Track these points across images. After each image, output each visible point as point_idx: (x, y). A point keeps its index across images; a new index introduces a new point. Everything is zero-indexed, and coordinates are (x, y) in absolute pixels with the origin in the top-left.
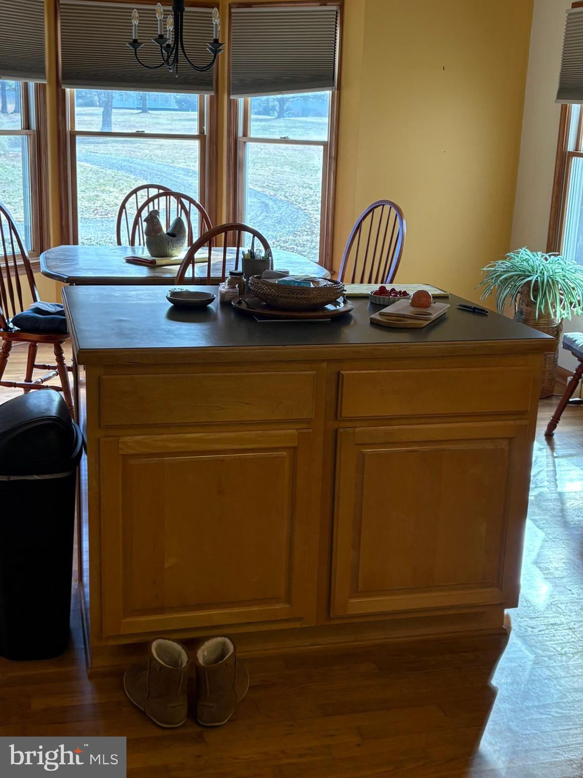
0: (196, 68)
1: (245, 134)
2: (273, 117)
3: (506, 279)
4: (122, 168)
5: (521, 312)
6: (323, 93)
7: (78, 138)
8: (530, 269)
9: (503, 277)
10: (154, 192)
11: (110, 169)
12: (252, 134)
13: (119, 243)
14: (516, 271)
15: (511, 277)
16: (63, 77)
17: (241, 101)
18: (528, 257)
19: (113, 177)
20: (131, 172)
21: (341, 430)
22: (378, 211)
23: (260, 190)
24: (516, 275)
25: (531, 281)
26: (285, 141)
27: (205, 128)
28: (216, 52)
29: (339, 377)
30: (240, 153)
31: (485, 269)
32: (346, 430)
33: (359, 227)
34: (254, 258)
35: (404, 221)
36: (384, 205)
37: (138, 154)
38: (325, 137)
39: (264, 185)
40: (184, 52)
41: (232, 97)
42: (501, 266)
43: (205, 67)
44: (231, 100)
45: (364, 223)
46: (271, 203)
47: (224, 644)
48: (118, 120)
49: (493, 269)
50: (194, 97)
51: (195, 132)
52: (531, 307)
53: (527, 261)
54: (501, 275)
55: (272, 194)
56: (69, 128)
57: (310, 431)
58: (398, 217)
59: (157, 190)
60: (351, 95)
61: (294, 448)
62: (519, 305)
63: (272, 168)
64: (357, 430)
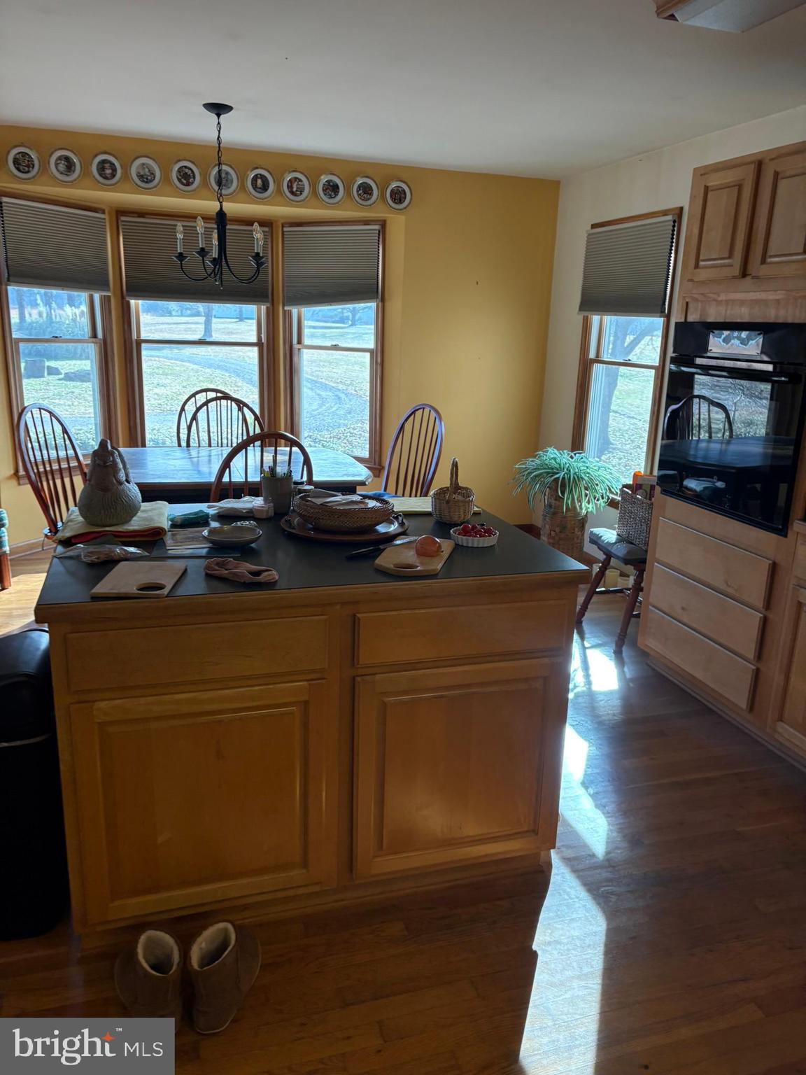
0: (241, 280)
1: (299, 342)
2: (347, 325)
3: (536, 476)
4: (219, 367)
5: (550, 506)
6: (369, 304)
7: (143, 345)
8: (558, 466)
9: (533, 474)
10: (212, 395)
11: (208, 368)
12: (306, 341)
13: (180, 445)
14: (545, 469)
15: (541, 474)
16: (127, 290)
17: (295, 311)
18: (555, 456)
19: (211, 375)
20: (227, 370)
21: (359, 679)
22: (419, 413)
23: (334, 385)
24: (546, 472)
25: (558, 478)
26: (335, 348)
27: (263, 336)
28: (259, 264)
29: (355, 621)
30: (295, 359)
31: (517, 466)
32: (365, 678)
33: (402, 428)
34: (275, 476)
35: (443, 423)
36: (424, 408)
37: (233, 355)
38: (371, 345)
39: (338, 381)
40: (228, 266)
41: (286, 308)
42: (532, 463)
43: (250, 279)
44: (285, 311)
45: (406, 425)
46: (343, 396)
47: (226, 930)
48: (219, 327)
49: (524, 466)
50: (250, 309)
51: (254, 339)
52: (559, 501)
53: (555, 459)
54: (532, 473)
55: (344, 388)
56: (135, 337)
57: (324, 681)
58: (437, 420)
59: (215, 393)
60: (395, 306)
61: (306, 703)
62: (548, 499)
63: (345, 367)
64: (378, 677)
